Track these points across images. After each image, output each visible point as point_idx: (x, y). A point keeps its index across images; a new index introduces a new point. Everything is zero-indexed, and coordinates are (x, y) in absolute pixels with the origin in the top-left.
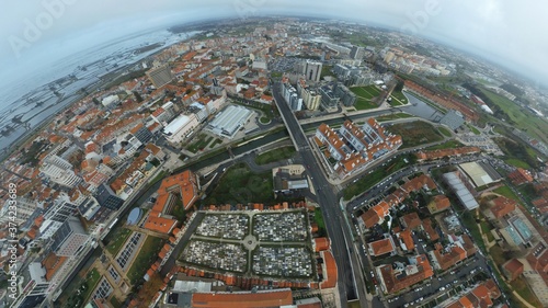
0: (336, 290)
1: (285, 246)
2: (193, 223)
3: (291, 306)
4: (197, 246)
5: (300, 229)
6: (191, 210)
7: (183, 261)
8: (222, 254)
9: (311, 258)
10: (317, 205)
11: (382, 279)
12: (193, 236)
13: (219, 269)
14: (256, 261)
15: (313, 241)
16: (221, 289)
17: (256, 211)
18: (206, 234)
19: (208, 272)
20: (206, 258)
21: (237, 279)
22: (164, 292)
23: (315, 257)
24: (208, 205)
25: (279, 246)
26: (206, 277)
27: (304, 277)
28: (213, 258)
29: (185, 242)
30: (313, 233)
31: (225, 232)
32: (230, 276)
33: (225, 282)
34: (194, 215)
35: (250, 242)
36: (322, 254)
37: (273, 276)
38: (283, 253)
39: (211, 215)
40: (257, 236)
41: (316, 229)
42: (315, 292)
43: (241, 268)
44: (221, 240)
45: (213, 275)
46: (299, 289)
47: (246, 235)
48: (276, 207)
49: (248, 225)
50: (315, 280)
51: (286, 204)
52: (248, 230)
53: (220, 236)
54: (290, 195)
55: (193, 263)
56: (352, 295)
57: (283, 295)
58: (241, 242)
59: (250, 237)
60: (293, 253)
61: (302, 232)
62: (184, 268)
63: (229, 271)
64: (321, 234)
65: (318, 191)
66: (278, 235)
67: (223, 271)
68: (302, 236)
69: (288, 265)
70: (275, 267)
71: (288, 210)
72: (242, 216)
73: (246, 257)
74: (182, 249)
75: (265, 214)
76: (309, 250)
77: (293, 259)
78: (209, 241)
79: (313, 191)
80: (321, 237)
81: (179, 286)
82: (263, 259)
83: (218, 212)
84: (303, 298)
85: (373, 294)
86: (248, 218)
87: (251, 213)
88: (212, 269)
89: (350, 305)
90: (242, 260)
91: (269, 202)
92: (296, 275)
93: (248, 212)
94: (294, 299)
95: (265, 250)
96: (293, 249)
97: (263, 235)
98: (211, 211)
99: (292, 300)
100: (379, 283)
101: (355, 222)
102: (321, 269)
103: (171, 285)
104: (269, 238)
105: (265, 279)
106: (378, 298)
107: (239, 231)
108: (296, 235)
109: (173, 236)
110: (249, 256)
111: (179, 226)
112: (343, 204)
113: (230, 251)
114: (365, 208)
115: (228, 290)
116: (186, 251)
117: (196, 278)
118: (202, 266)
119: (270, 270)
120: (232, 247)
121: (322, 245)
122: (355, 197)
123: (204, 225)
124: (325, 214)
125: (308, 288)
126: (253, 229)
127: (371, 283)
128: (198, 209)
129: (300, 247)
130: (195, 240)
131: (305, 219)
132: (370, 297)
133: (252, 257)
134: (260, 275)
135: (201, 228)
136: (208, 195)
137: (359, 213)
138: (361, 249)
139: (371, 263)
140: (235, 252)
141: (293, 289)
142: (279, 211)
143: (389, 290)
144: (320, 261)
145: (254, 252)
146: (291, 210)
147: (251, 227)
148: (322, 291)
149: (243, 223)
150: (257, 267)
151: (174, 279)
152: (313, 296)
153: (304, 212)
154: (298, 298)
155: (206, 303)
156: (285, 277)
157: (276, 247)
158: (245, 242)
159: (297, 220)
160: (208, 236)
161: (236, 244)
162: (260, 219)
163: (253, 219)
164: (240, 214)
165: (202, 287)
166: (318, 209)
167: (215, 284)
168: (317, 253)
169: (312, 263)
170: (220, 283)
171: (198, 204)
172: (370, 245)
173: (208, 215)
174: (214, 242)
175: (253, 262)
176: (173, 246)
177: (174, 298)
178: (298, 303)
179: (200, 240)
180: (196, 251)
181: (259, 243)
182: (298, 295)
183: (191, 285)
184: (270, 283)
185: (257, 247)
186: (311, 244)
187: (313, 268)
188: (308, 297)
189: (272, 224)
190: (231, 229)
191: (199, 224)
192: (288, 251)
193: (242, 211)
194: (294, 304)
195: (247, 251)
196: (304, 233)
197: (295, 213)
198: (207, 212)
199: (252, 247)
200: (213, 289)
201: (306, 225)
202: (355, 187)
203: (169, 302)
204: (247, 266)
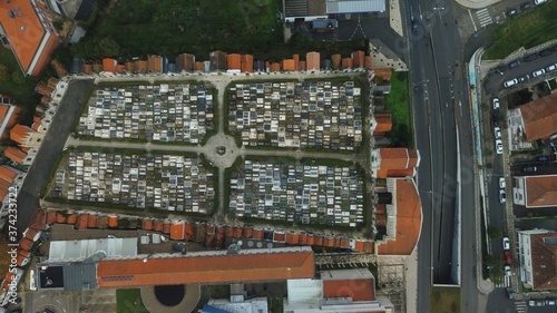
0: (412, 261)
1: (305, 161)
2: (62, 108)
3: (309, 281)
4: (87, 164)
5: (347, 123)
6: (48, 74)
7: (58, 199)
8: (155, 178)
9: (364, 190)
10: (400, 66)
11: (528, 258)
12: (70, 141)
13: (152, 210)
14: (238, 192)
15: (375, 153)
16: (161, 248)
17: (234, 74)
18: (106, 134)
19: (127, 217)
20: (116, 188)
21: (194, 229)
22: (26, 269)
23: (374, 189)
24: (95, 59)
25: (292, 160)
26: (123, 229)
27: (344, 228)
28: (134, 187)
29: (53, 157)
30: (378, 135)
31: (156, 128)
32: (178, 222)
33: (168, 235)
34: (61, 88)
35: (221, 151)
36: (393, 185)
37: (274, 222)
38: (298, 175)
39: (112, 86)
40: (237, 136)
41: (388, 126)
42: (365, 260)
43: (201, 205)
44: (148, 146)
45: (140, 222)
46: (329, 250)
47: (210, 133)
48: (289, 63)
49: (213, 109)
50: (368, 235)
51: (314, 57)
52: (215, 121)
53: (143, 136)
54: (328, 32)
55: (85, 202)
56: (445, 275)
57: (296, 260)
58: (199, 150)
59: (220, 139)
60: (322, 177)
61: (350, 131)
62: (65, 214)
63: (177, 213)
64: (398, 138)
65: (410, 23)
66: (291, 134)
67: (163, 213)
68: (349, 140)
69: (308, 201)
70: (281, 205)
71: (318, 73)
72: (196, 86)
73: (213, 181)
74: (50, 174)
75: (259, 82)
76: (361, 173)
77: (323, 190)
78: (118, 151)
79: (396, 24)
80: (397, 145)
81: (59, 251)
82: (252, 187)
83: (128, 77)
84: (336, 268)
85: (496, 282)
86: (213, 91)
87: (220, 80)
88: (135, 210)
89: (437, 294)
90: (203, 188)
91: (268, 49)
92: (325, 223)
93: (212, 77)
94: (317, 268)
95: (257, 167)
96: (323, 169)
97: (252, 134)
98: (108, 76)
99: (312, 270)
100: (517, 263)
101: (497, 119)
102: (384, 215)
103: (39, 251)
104: (268, 141)
105: (258, 228)
106: (506, 293)
107: (193, 125)
108: (336, 136)
109: (16, 145)
110: (221, 181)
111: (27, 119)
112: (476, 68)
113: (174, 170)
114: (541, 86)
115: (175, 249)
116: (61, 177)
117: (100, 231)
118: (108, 205)
119: (267, 209)
120: (178, 161)
121: (396, 164)
122: (521, 52)
123: (95, 112)
124: (419, 91)
125: (349, 251)
126: (227, 119)
127: (497, 261)
128: (69, 71)
129: (342, 164)
130: (80, 150)
131: (362, 100)
132: (486, 286)
133: (227, 183)
134: (246, 219)
135: (89, 120)
136: (91, 31)
137: (520, 98)
138: (493, 187)
139: (511, 219)
140: (186, 171)
141: (317, 249)
142: (296, 75)
143: (539, 281)
144: (386, 198)
145: (230, 173)
146: (328, 73)
147: (223, 112)
148: (379, 258)
149: (201, 104)
150: (238, 203)
151: (46, 239)
152: (360, 266)
153: (361, 82)
154: (325, 268)
155: (129, 277)
156: (300, 225)
157: (284, 162)
158: (208, 150)
159: (342, 101)
160: (113, 138)
161: (187, 155)
162: (245, 95)
163: (228, 93)
164: (192, 82)
165: (116, 247)
166: (402, 76)
167: (145, 240)
168: (381, 181)
169: (366, 203)
170: (157, 238)
171: (63, 57)
172: (522, 180)
173: (103, 85)
174: (131, 152)
175: (229, 192)
176: (21, 168)
177: (54, 276)
178: (326, 276)
179: (90, 149)
180: (87, 174)
181: (242, 152)
182: (326, 260)
183: (88, 247)
184: (267, 236)
185: (239, 161)
186: (369, 159)
187: (366, 212)
188: (348, 267)
189: (275, 107)
190: (171, 119)
191: (83, 111)
192: (313, 172)
193: (195, 75)
194: (317, 276)
195: (215, 170)
196: (357, 134)
197: (338, 82)
198: (97, 79)
199: (225, 162)
200: (141, 249)
201: (362, 113)
202: (534, 21)
203: (43, 284)
204: (216, 200)
